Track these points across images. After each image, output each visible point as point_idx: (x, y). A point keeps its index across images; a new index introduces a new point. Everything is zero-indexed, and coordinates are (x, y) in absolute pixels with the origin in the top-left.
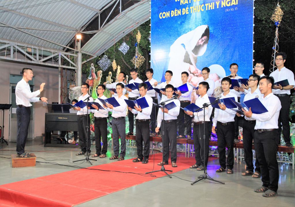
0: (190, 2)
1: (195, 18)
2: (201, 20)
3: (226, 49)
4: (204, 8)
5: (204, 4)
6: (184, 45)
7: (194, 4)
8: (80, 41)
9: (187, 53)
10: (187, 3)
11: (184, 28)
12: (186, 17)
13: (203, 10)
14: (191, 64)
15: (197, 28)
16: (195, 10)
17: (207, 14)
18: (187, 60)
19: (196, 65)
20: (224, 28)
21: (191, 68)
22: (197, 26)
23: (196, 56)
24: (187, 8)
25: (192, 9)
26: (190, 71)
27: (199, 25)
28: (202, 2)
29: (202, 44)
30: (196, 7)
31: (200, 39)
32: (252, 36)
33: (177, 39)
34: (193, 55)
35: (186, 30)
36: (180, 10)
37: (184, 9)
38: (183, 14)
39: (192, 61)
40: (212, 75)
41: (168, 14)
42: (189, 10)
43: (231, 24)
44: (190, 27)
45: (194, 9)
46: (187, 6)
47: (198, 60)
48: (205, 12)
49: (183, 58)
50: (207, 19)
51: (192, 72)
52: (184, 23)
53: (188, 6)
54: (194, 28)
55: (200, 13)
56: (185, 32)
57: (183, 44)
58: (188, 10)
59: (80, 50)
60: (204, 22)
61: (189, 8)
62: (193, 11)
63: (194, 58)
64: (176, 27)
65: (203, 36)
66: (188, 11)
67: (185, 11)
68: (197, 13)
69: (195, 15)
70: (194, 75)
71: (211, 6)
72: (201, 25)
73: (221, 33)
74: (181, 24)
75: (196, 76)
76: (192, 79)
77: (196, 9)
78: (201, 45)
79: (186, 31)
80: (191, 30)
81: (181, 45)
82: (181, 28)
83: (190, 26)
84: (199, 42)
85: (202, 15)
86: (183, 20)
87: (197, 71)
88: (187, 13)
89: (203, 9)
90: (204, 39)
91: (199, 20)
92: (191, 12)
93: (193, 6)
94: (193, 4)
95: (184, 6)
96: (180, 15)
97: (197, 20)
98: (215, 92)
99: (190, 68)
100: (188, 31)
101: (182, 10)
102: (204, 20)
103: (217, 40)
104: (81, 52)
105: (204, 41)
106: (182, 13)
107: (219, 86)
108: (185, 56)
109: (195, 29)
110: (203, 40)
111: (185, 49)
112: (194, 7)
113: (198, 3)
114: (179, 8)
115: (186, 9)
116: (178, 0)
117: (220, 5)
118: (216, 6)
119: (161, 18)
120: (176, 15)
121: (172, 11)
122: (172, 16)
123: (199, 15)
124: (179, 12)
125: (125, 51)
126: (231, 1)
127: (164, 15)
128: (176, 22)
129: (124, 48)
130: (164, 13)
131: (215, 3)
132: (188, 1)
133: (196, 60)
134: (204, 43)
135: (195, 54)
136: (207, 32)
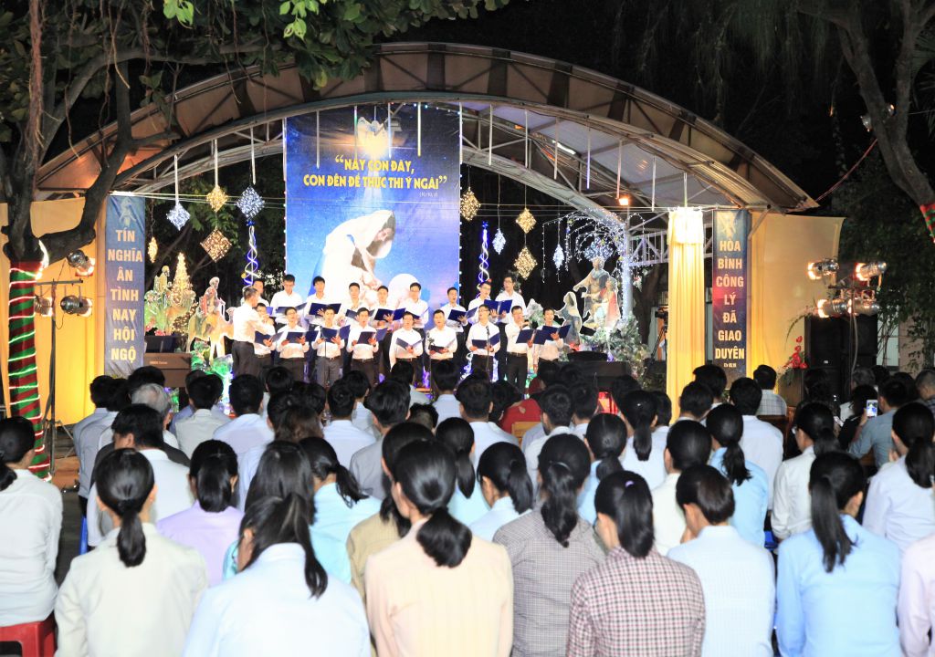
0: (362, 169)
1: (370, 195)
2: (381, 200)
4: (387, 183)
5: (387, 177)
6: (353, 238)
7: (370, 174)
9: (357, 251)
10: (358, 169)
11: (351, 210)
12: (355, 192)
13: (384, 186)
14: (365, 269)
15: (375, 213)
16: (371, 184)
17: (392, 194)
18: (357, 261)
19: (373, 273)
22: (374, 209)
23: (373, 258)
24: (358, 177)
25: (367, 180)
28: (384, 174)
29: (383, 239)
30: (372, 178)
31: (380, 231)
33: (339, 225)
34: (368, 256)
36: (345, 177)
37: (351, 178)
38: (351, 185)
39: (367, 264)
42: (361, 182)
45: (370, 182)
46: (357, 174)
47: (376, 264)
48: (388, 190)
49: (352, 259)
51: (367, 282)
52: (351, 200)
53: (359, 174)
55: (379, 190)
56: (353, 216)
57: (349, 235)
58: (360, 180)
61: (361, 178)
62: (367, 185)
63: (370, 261)
64: (338, 206)
65: (385, 227)
66: (358, 182)
67: (354, 182)
68: (375, 189)
69: (371, 191)
70: (371, 287)
72: (382, 209)
74: (346, 201)
75: (374, 289)
76: (367, 294)
77: (372, 182)
78: (382, 241)
80: (364, 215)
81: (347, 237)
82: (345, 209)
83: (362, 207)
84: (378, 236)
85: (383, 194)
86: (350, 195)
87: (376, 282)
88: (358, 186)
90: (387, 233)
91: (378, 201)
92: (365, 185)
93: (367, 176)
94: (367, 173)
95: (353, 173)
96: (345, 185)
97: (375, 200)
99: (362, 276)
100: (360, 216)
101: (347, 179)
102: (387, 202)
105: (387, 236)
106: (347, 183)
108: (355, 255)
110: (385, 234)
111: (354, 244)
112: (369, 178)
113: (376, 174)
115: (354, 179)
116: (342, 161)
117: (412, 183)
118: (405, 184)
119: (307, 184)
120: (336, 185)
121: (329, 177)
122: (330, 184)
123: (378, 192)
124: (343, 181)
125: (180, 221)
126: (428, 182)
127: (314, 180)
128: (337, 196)
129: (179, 215)
130: (313, 176)
131: (404, 180)
132: (360, 166)
133: (373, 264)
134: (387, 239)
135: (373, 255)
136: (391, 224)
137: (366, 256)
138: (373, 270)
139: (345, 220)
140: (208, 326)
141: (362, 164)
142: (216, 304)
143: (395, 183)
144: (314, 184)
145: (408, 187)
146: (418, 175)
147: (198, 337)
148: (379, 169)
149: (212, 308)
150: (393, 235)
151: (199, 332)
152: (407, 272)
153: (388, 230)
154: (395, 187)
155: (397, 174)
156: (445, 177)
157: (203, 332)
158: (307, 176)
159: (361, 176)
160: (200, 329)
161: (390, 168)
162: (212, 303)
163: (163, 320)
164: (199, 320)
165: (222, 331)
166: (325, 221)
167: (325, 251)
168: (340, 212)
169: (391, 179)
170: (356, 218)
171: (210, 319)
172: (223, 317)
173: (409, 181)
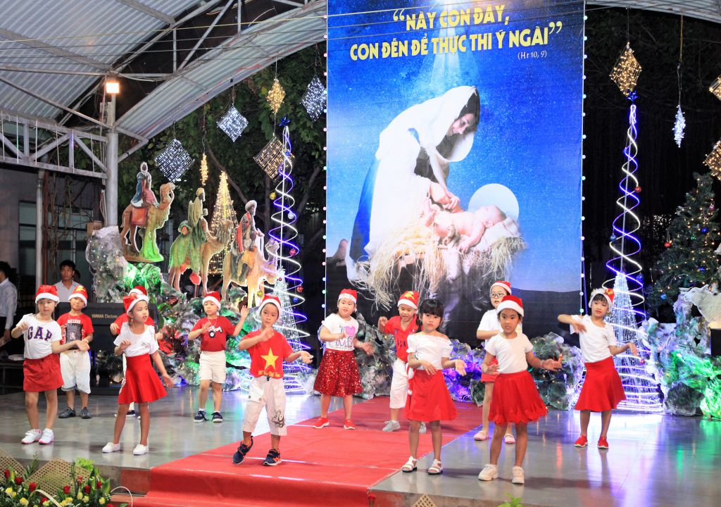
0: (431, 26)
1: (443, 66)
2: (459, 72)
3: (519, 149)
4: (468, 44)
5: (467, 34)
6: (416, 132)
7: (442, 32)
8: (114, 99)
9: (423, 152)
10: (425, 27)
11: (415, 90)
12: (420, 62)
13: (463, 49)
14: (434, 179)
15: (448, 92)
16: (444, 48)
17: (475, 60)
18: (423, 168)
19: (446, 184)
20: (516, 97)
21: (433, 191)
23: (446, 161)
24: (425, 41)
25: (438, 43)
26: (431, 198)
27: (455, 85)
28: (463, 30)
29: (461, 131)
30: (446, 39)
31: (456, 120)
32: (580, 120)
33: (397, 114)
34: (438, 158)
35: (422, 94)
36: (406, 42)
37: (415, 42)
38: (414, 53)
39: (437, 172)
40: (487, 209)
41: (373, 51)
42: (429, 46)
43: (532, 88)
44: (432, 89)
45: (442, 45)
46: (424, 36)
47: (451, 170)
48: (469, 54)
49: (414, 164)
50: (474, 72)
51: (436, 199)
52: (415, 76)
53: (426, 34)
54: (441, 90)
55: (457, 56)
57: (412, 130)
58: (427, 44)
59: (113, 124)
60: (466, 78)
61: (429, 41)
62: (438, 50)
63: (442, 165)
64: (396, 86)
65: (464, 112)
66: (425, 47)
67: (418, 47)
68: (450, 56)
69: (444, 60)
70: (441, 207)
71: (484, 41)
72: (459, 86)
73: (507, 109)
74: (408, 78)
75: (447, 209)
76: (435, 217)
77: (445, 45)
78: (459, 134)
79: (421, 97)
80: (434, 97)
81: (409, 132)
82: (407, 90)
83: (431, 85)
84: (453, 128)
85: (461, 62)
86: (414, 69)
87: (450, 198)
88: (424, 53)
89: (463, 46)
90: (466, 121)
91: (455, 73)
92: (435, 52)
93: (438, 37)
94: (439, 32)
95: (418, 35)
96: (406, 55)
97: (450, 72)
98: (493, 250)
99: (430, 190)
100: (427, 99)
101: (410, 44)
102: (467, 73)
103: (499, 126)
104: (116, 131)
105: (467, 125)
106: (410, 50)
107: (503, 237)
108: (419, 160)
109: (444, 93)
110: (464, 124)
111: (419, 142)
112: (441, 39)
113: (452, 32)
114: (402, 38)
115: (420, 43)
116: (402, 18)
117: (506, 40)
118: (495, 41)
119: (354, 58)
120: (394, 55)
121: (385, 44)
122: (385, 55)
123: (454, 60)
124: (404, 49)
125: (236, 130)
126: (532, 35)
127: (363, 52)
128: (396, 71)
129: (234, 122)
130: (364, 46)
131: (494, 35)
132: (428, 22)
133: (446, 171)
134: (467, 131)
135: (445, 157)
136: (474, 105)
137: (435, 160)
138: (445, 180)
139: (406, 107)
140: (245, 266)
141: (431, 16)
142: (253, 237)
143: (480, 42)
144: (363, 58)
145: (500, 46)
146: (516, 26)
147: (234, 282)
148: (456, 24)
149: (248, 242)
150: (477, 123)
151: (234, 275)
152: (497, 181)
153: (468, 117)
154: (479, 48)
155: (484, 28)
156: (559, 24)
157: (239, 275)
158: (355, 47)
159: (429, 38)
160: (236, 272)
161: (472, 19)
162: (248, 236)
163: (198, 260)
164: (234, 258)
165: (262, 273)
166: (379, 110)
167: (378, 155)
168: (400, 96)
169: (473, 37)
170: (422, 102)
171: (246, 257)
172: (262, 254)
173: (500, 37)
